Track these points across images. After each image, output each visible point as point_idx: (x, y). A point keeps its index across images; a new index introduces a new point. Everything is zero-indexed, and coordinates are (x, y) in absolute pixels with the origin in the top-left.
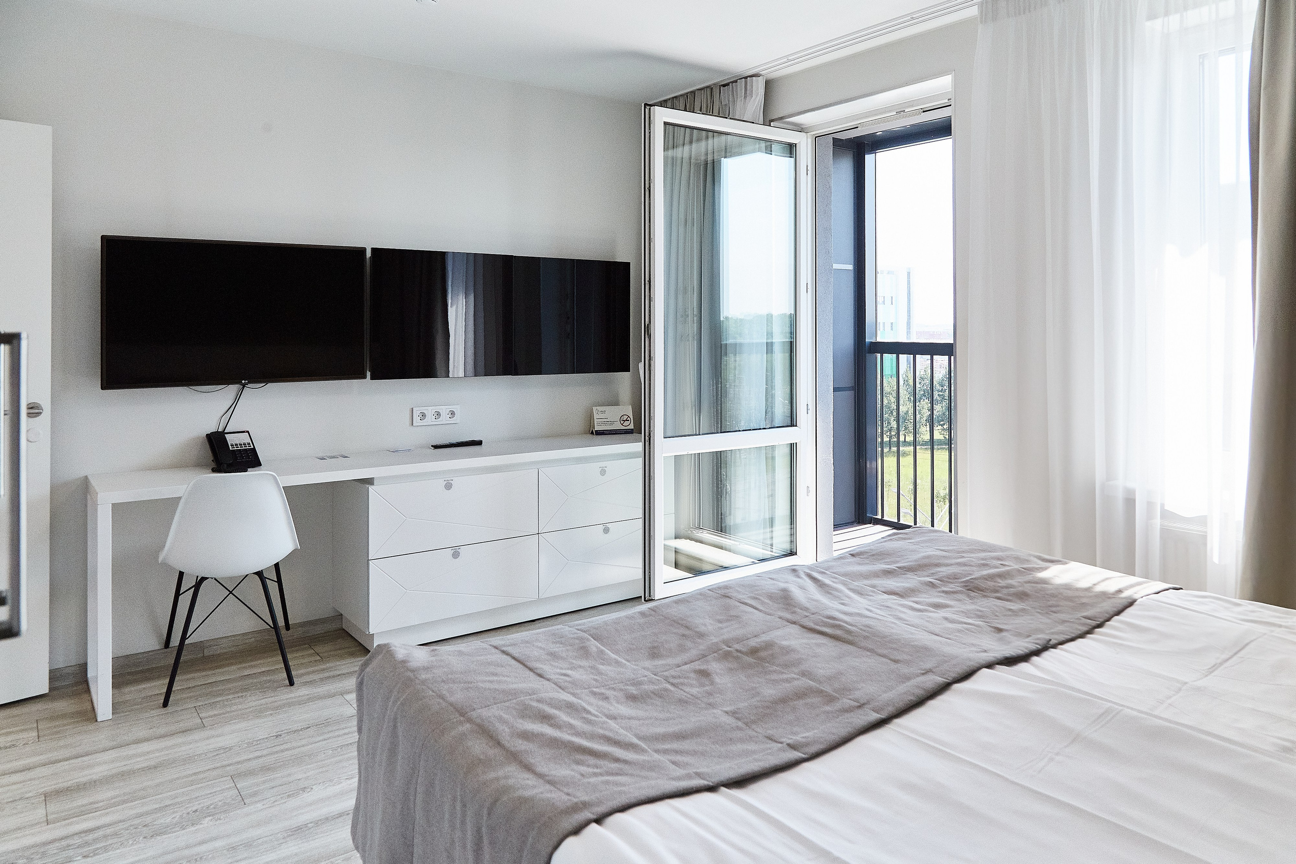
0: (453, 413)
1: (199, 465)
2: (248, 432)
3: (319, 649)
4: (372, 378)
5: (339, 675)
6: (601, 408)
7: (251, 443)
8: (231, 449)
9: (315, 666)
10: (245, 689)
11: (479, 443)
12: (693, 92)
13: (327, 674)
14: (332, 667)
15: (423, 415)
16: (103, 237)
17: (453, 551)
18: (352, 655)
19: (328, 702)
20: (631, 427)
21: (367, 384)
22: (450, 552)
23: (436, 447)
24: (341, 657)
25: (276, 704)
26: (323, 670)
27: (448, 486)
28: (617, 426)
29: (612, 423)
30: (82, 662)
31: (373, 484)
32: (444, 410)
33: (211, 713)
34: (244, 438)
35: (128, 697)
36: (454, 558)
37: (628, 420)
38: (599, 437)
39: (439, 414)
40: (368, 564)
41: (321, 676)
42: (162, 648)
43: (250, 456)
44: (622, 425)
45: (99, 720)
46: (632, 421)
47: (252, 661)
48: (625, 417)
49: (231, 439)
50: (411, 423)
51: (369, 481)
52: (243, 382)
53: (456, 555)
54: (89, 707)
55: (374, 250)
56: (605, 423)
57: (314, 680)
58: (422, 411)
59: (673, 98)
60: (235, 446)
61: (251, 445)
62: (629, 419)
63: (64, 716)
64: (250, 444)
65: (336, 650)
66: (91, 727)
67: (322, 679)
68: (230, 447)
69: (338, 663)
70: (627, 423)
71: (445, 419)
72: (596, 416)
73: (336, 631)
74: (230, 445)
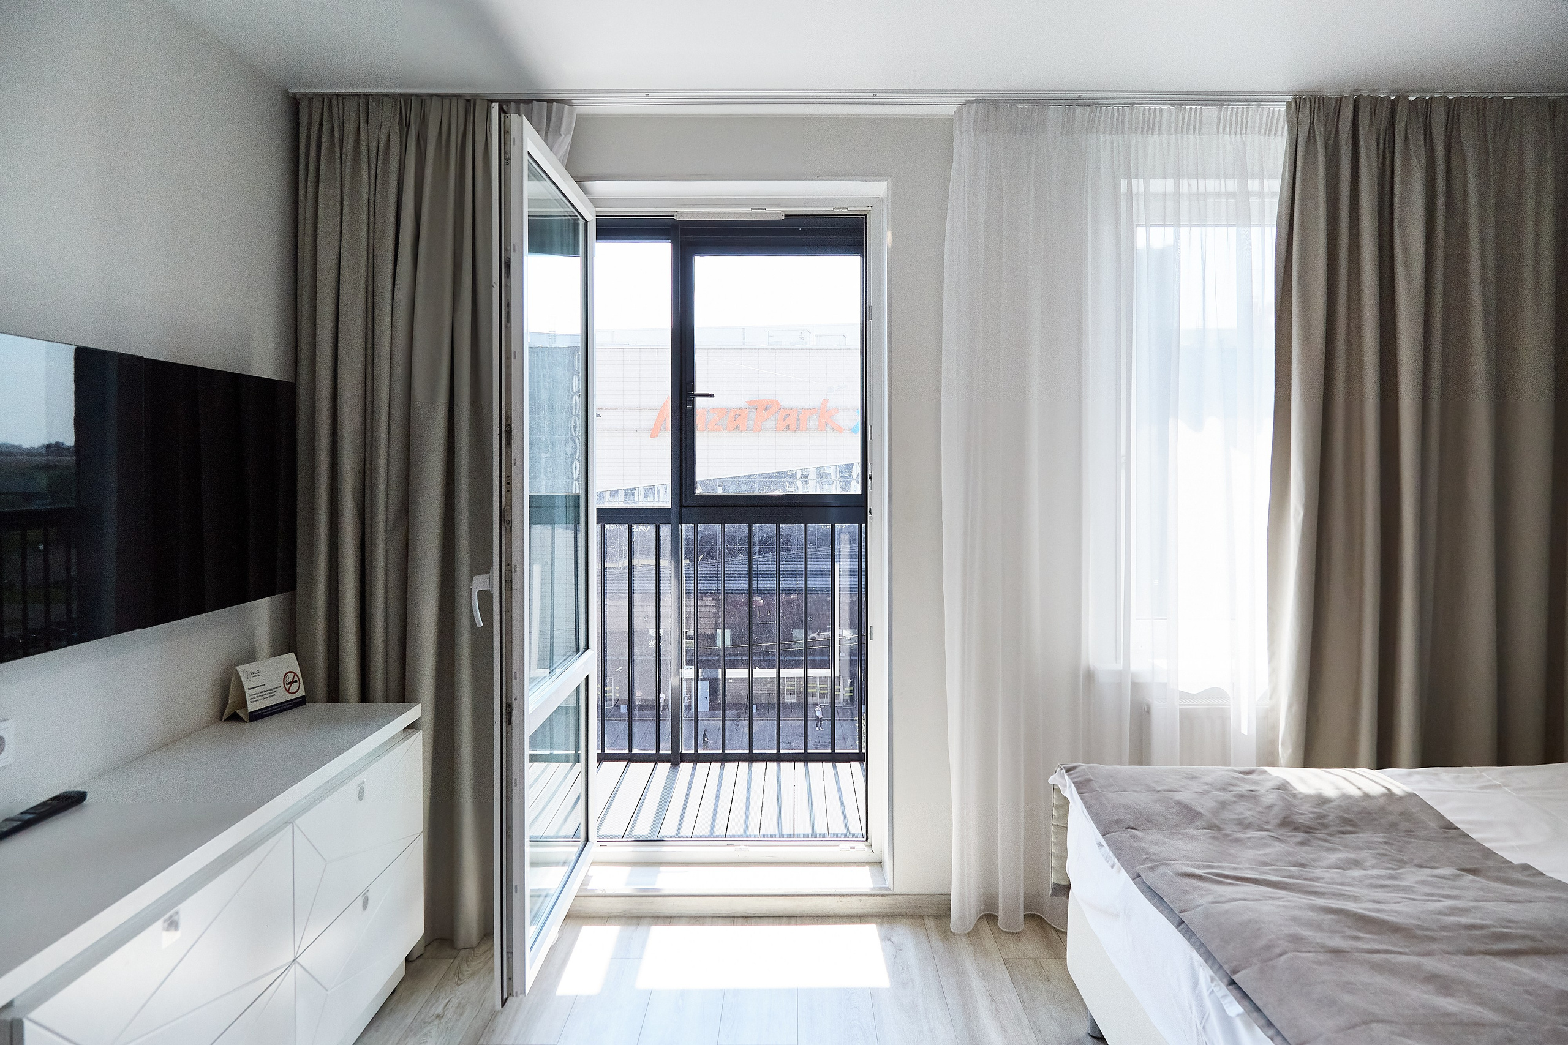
6: (250, 668)
11: (81, 797)
20: (302, 693)
28: (283, 696)
29: (273, 691)
38: (258, 724)
44: (288, 691)
46: (301, 680)
48: (291, 676)
56: (262, 695)
62: (296, 678)
70: (295, 686)
72: (247, 685)
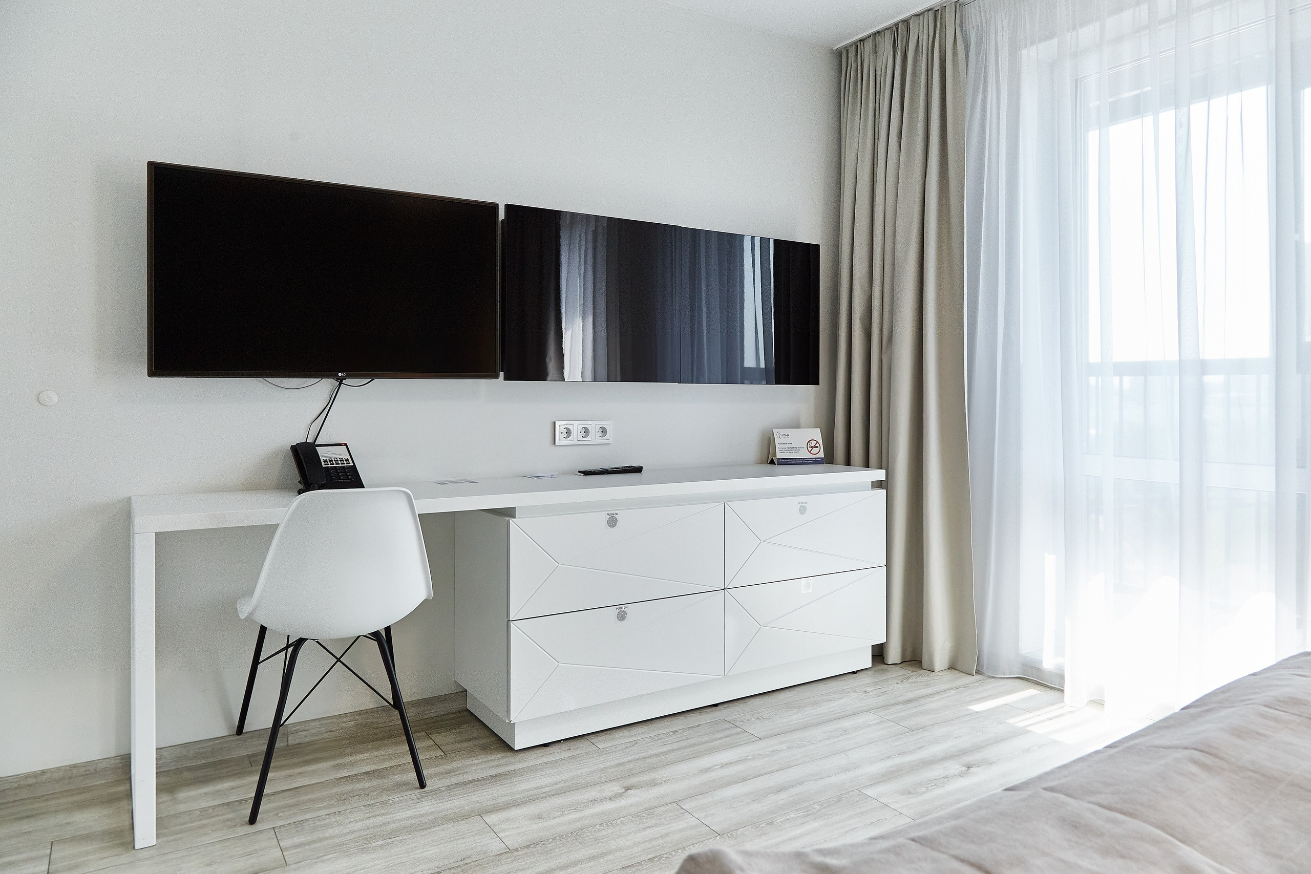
0: (604, 431)
1: (281, 487)
2: (346, 445)
3: (440, 738)
4: (506, 379)
5: (471, 782)
6: (783, 431)
7: (350, 459)
8: (324, 466)
9: (437, 766)
10: (343, 798)
11: (638, 470)
12: (906, 22)
13: (454, 780)
14: (458, 769)
15: (569, 432)
16: (150, 164)
17: (618, 611)
18: (485, 748)
19: (463, 826)
20: (821, 455)
21: (500, 384)
22: (614, 611)
23: (586, 473)
24: (471, 752)
25: (388, 828)
26: (448, 772)
27: (612, 522)
28: (804, 454)
29: (797, 449)
30: (123, 752)
31: (514, 516)
32: (594, 427)
33: (297, 840)
34: (341, 453)
35: (182, 808)
36: (620, 620)
37: (818, 447)
39: (586, 431)
40: (508, 627)
41: (447, 782)
42: (231, 733)
43: (349, 476)
44: (810, 452)
45: (137, 847)
46: (822, 447)
47: (351, 754)
49: (324, 454)
50: (552, 441)
51: (509, 513)
52: (340, 374)
53: (622, 616)
54: (127, 823)
55: (509, 207)
56: (789, 450)
57: (439, 789)
58: (566, 426)
59: (875, 34)
60: (329, 463)
61: (351, 461)
62: (817, 445)
63: (88, 838)
64: (348, 460)
65: (463, 741)
66: (125, 858)
67: (449, 788)
68: (323, 463)
69: (468, 762)
70: (815, 450)
71: (594, 436)
72: (777, 441)
73: (459, 712)
74: (322, 460)
